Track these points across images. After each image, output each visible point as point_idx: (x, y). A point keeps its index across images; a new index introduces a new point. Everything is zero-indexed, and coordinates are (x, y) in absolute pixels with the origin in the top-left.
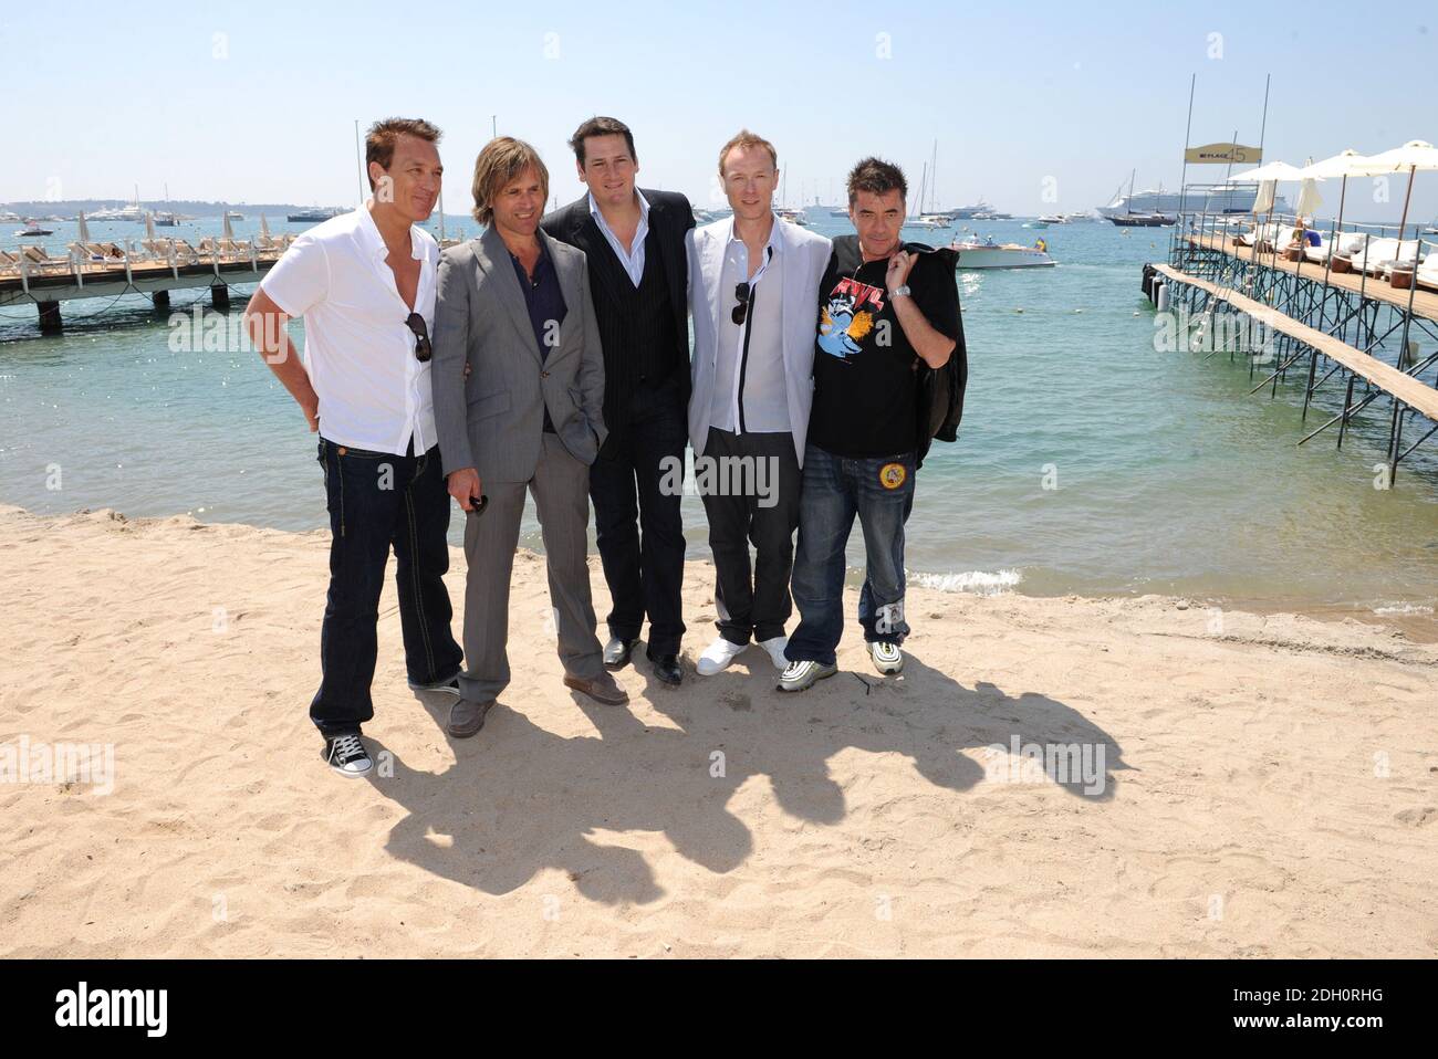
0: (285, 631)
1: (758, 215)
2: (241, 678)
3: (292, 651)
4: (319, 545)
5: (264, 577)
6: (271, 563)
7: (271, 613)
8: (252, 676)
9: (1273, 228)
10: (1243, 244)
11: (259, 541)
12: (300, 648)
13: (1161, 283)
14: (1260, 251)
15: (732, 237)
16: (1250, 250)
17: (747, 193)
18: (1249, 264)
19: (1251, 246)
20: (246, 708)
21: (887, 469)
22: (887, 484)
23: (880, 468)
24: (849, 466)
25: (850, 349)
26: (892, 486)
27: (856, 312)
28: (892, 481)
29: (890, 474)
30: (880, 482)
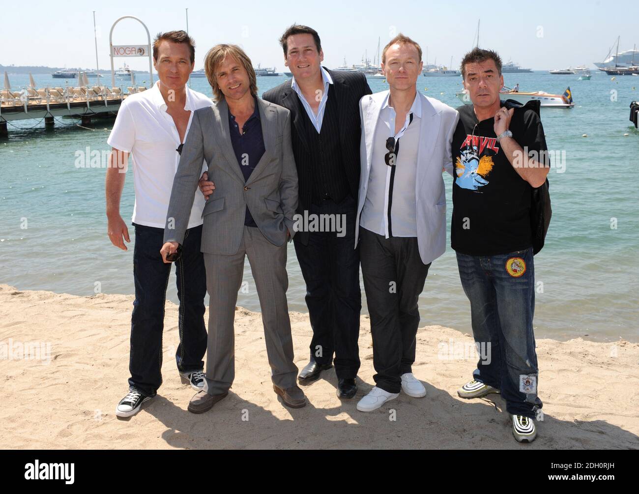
0: (88, 367)
1: (405, 88)
2: (64, 401)
3: (95, 381)
4: (102, 305)
5: (68, 328)
6: (71, 318)
7: (77, 355)
8: (71, 400)
11: (60, 303)
12: (101, 379)
15: (387, 104)
17: (399, 73)
20: (70, 423)
21: (510, 262)
22: (512, 273)
23: (505, 261)
24: (486, 264)
25: (481, 183)
26: (516, 275)
27: (480, 156)
28: (515, 271)
29: (514, 266)
30: (506, 272)
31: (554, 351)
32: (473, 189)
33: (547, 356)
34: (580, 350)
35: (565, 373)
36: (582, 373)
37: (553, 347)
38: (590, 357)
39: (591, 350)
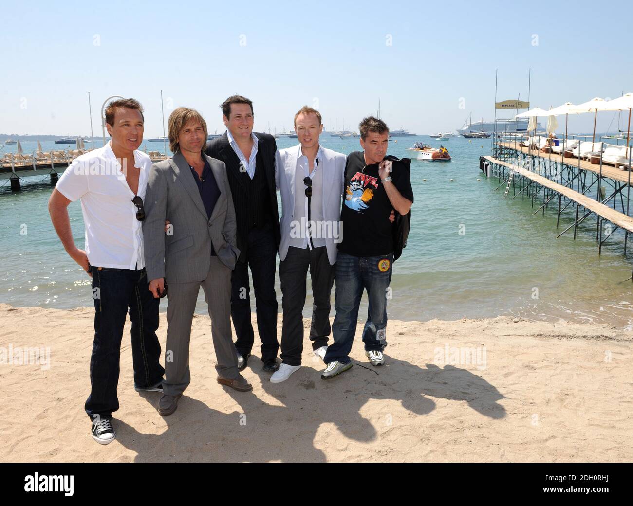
0: (65, 364)
1: (312, 146)
2: (42, 392)
3: (69, 375)
4: (80, 316)
5: (51, 335)
6: (54, 327)
7: (56, 355)
8: (48, 390)
9: (537, 138)
10: (524, 146)
11: (46, 316)
12: (74, 373)
13: (489, 165)
14: (532, 149)
15: (301, 154)
16: (527, 148)
17: (305, 135)
18: (527, 155)
19: (528, 147)
20: (47, 408)
21: (381, 262)
22: (382, 270)
23: (378, 262)
24: (363, 263)
25: (363, 207)
26: (384, 271)
27: (365, 189)
28: (384, 268)
29: (383, 265)
30: (378, 269)
31: (417, 329)
32: (357, 210)
33: (412, 333)
34: (435, 327)
35: (424, 344)
36: (435, 343)
37: (417, 326)
38: (441, 332)
39: (442, 327)
